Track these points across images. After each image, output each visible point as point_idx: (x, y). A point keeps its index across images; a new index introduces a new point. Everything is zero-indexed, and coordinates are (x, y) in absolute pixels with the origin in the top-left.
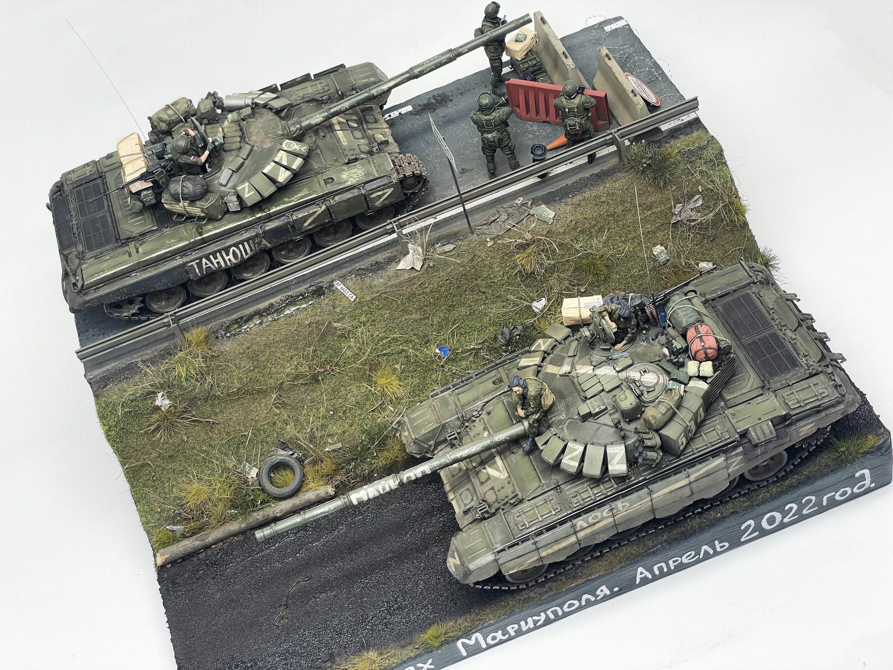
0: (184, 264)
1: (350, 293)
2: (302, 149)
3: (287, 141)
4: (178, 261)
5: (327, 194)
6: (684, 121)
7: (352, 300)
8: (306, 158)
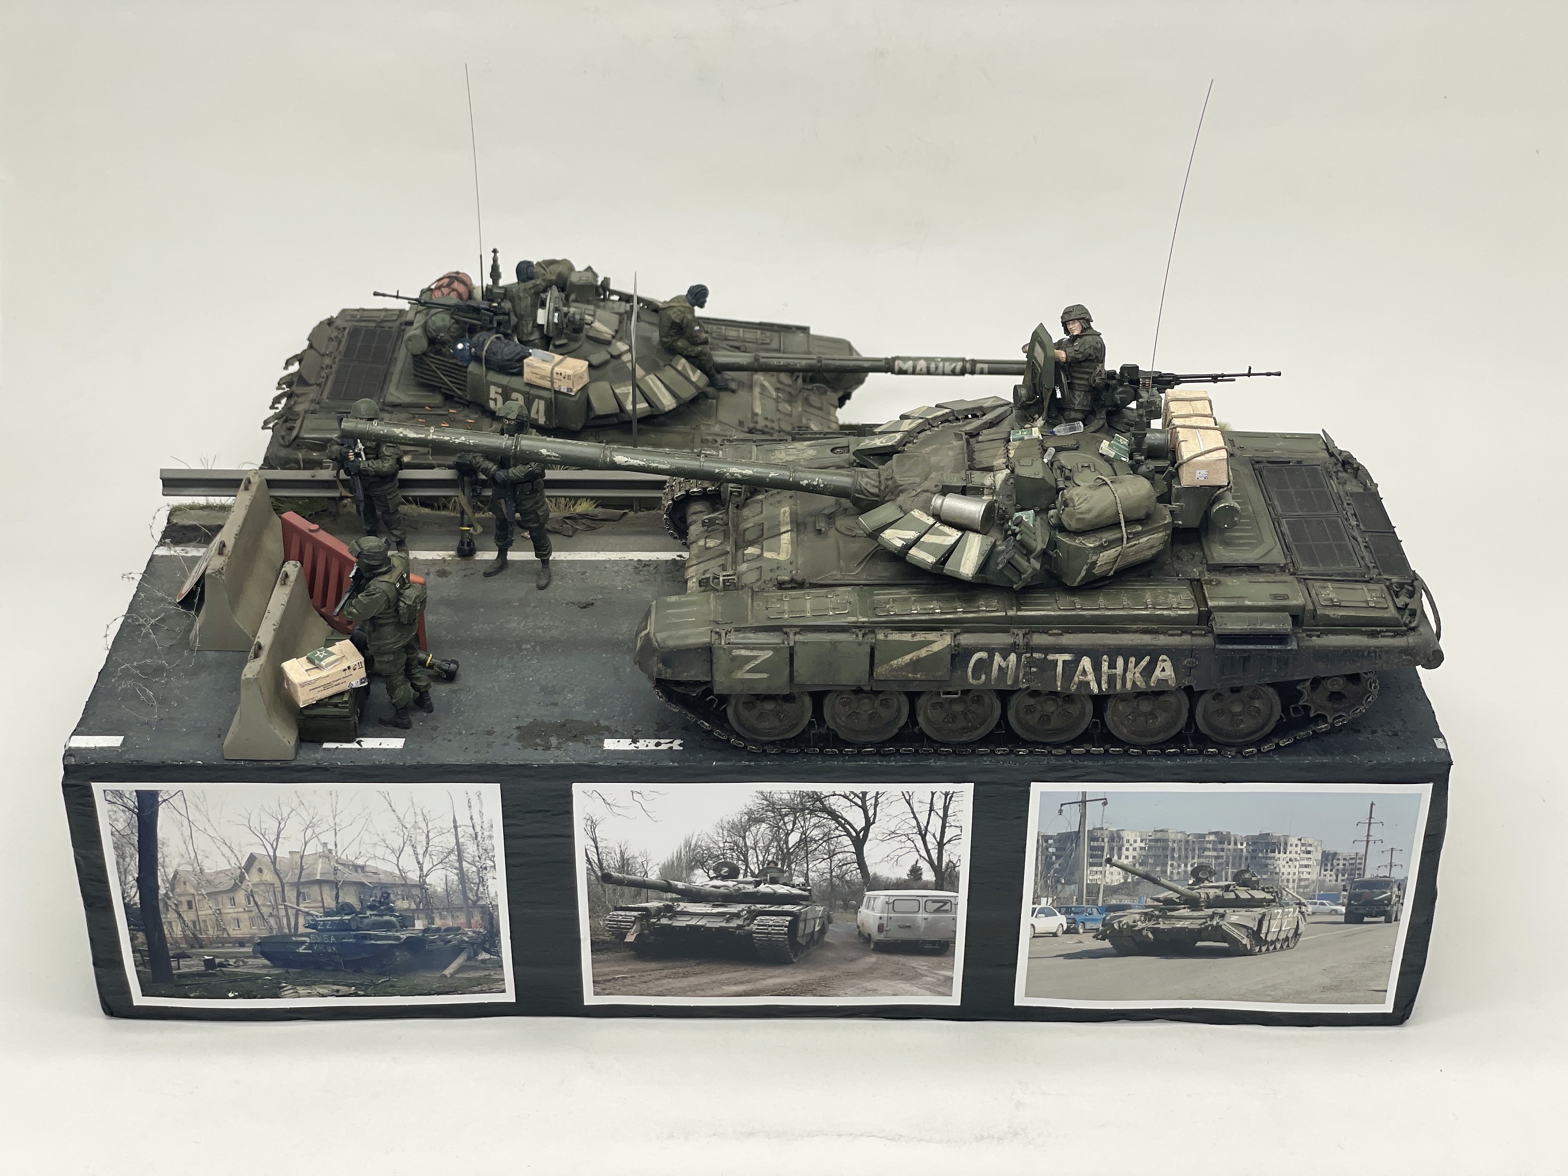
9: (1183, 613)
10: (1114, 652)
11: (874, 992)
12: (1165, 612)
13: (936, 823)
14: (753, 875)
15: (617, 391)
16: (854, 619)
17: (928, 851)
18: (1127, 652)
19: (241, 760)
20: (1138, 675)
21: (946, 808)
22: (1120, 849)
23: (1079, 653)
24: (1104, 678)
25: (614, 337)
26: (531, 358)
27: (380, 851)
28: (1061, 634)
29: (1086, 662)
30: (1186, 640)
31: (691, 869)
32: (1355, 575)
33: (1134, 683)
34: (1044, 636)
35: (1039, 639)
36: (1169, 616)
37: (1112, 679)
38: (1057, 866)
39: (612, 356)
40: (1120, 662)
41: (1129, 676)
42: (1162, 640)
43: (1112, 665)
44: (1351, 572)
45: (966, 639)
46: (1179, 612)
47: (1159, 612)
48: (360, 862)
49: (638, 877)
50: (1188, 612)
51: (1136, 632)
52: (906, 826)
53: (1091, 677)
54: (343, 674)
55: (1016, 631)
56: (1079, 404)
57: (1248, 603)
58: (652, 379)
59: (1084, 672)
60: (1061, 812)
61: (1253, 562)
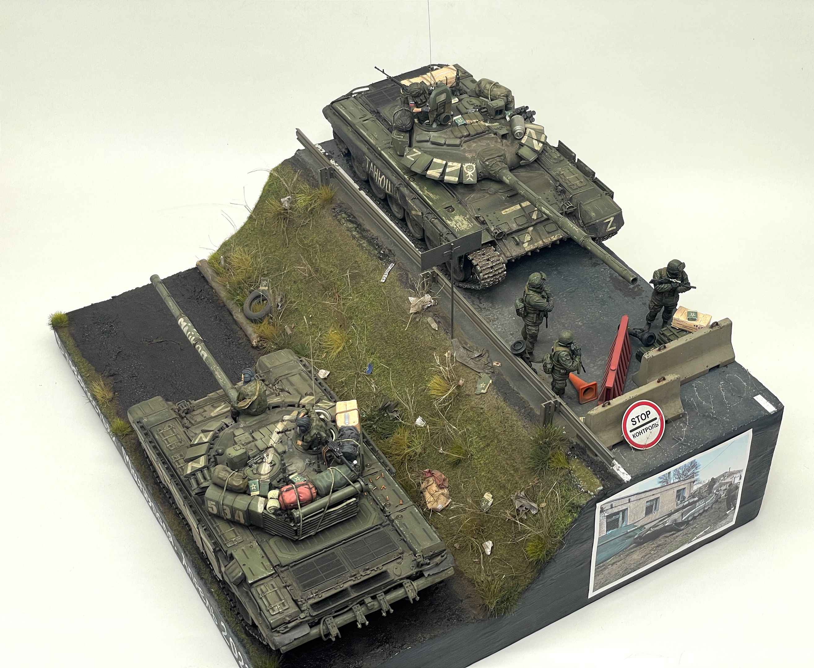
0: (364, 154)
1: (386, 276)
2: (470, 178)
3: (474, 166)
4: (364, 149)
5: (436, 212)
6: (618, 472)
7: (381, 281)
8: (460, 183)
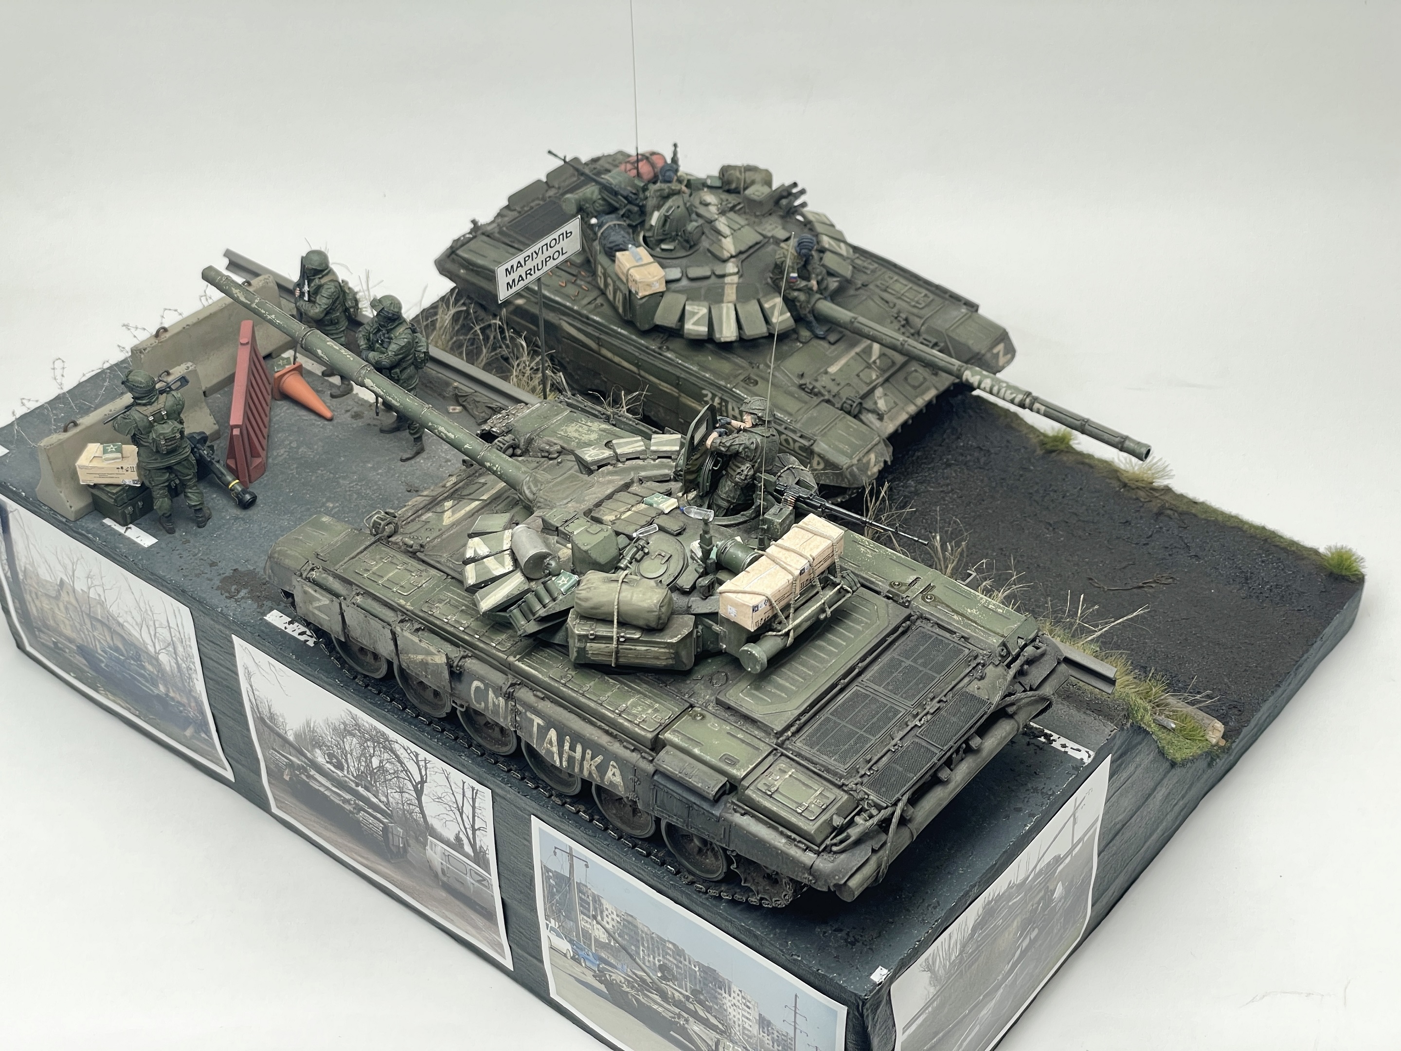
9: (639, 731)
10: (577, 738)
11: (451, 921)
12: (626, 724)
13: (467, 809)
14: (353, 775)
15: (687, 308)
16: (402, 602)
17: (466, 829)
18: (587, 744)
19: (45, 505)
20: (593, 768)
21: (474, 800)
22: (602, 912)
23: (551, 723)
24: (565, 756)
25: (732, 257)
26: (626, 253)
27: (130, 619)
28: (543, 699)
29: (553, 734)
30: (634, 757)
31: (314, 747)
32: (835, 774)
33: (590, 773)
34: (530, 694)
35: (524, 694)
36: (627, 728)
37: (571, 760)
38: (557, 898)
39: (713, 273)
40: (579, 748)
41: (586, 765)
42: (616, 748)
43: (573, 748)
44: (833, 768)
45: (471, 664)
46: (636, 729)
47: (621, 721)
48: (121, 620)
49: (282, 732)
50: (643, 733)
51: (600, 728)
52: (447, 797)
53: (555, 749)
54: (117, 471)
55: (510, 676)
56: (725, 493)
57: (696, 751)
58: (728, 308)
59: (551, 743)
60: (555, 853)
61: (756, 716)
